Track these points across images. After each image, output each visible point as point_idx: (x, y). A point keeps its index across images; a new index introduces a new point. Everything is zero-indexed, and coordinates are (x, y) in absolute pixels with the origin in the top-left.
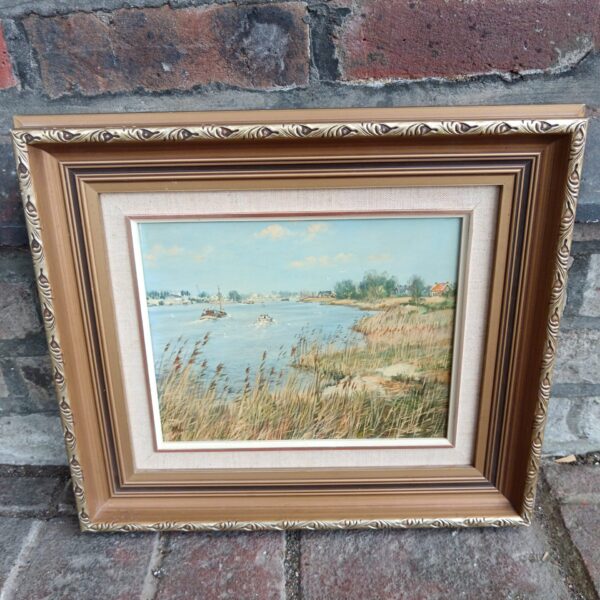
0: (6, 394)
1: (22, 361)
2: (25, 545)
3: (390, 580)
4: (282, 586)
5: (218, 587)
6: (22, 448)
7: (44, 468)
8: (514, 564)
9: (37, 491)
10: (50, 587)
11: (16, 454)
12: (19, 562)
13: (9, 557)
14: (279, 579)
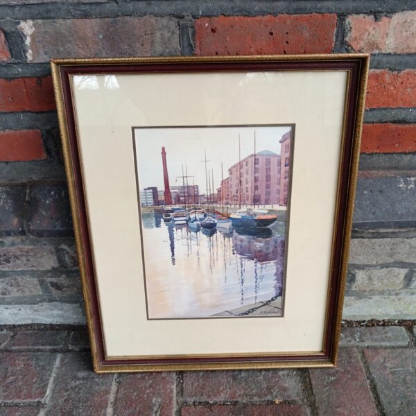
0: (41, 293)
1: (49, 280)
2: (55, 366)
3: (223, 384)
4: (174, 387)
5: (145, 387)
6: (48, 316)
7: (59, 325)
8: (279, 377)
9: (58, 338)
10: (69, 387)
11: (45, 319)
12: (53, 375)
13: (48, 373)
14: (173, 384)
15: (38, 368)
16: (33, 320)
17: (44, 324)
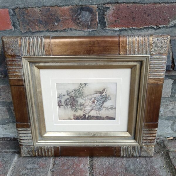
0: (8, 117)
1: (13, 108)
2: (14, 161)
3: (119, 173)
4: (88, 174)
5: (69, 174)
6: (12, 133)
8: (155, 169)
10: (21, 174)
11: (11, 135)
12: (12, 166)
13: (9, 165)
14: (87, 172)
15: (3, 162)
16: (4, 135)
17: (10, 138)
